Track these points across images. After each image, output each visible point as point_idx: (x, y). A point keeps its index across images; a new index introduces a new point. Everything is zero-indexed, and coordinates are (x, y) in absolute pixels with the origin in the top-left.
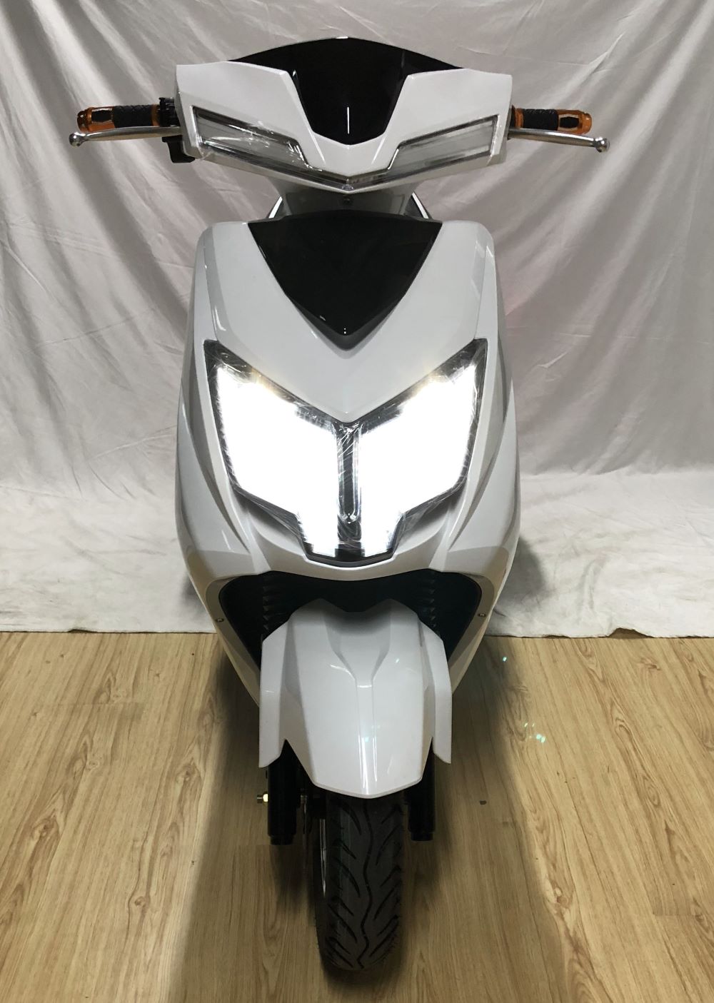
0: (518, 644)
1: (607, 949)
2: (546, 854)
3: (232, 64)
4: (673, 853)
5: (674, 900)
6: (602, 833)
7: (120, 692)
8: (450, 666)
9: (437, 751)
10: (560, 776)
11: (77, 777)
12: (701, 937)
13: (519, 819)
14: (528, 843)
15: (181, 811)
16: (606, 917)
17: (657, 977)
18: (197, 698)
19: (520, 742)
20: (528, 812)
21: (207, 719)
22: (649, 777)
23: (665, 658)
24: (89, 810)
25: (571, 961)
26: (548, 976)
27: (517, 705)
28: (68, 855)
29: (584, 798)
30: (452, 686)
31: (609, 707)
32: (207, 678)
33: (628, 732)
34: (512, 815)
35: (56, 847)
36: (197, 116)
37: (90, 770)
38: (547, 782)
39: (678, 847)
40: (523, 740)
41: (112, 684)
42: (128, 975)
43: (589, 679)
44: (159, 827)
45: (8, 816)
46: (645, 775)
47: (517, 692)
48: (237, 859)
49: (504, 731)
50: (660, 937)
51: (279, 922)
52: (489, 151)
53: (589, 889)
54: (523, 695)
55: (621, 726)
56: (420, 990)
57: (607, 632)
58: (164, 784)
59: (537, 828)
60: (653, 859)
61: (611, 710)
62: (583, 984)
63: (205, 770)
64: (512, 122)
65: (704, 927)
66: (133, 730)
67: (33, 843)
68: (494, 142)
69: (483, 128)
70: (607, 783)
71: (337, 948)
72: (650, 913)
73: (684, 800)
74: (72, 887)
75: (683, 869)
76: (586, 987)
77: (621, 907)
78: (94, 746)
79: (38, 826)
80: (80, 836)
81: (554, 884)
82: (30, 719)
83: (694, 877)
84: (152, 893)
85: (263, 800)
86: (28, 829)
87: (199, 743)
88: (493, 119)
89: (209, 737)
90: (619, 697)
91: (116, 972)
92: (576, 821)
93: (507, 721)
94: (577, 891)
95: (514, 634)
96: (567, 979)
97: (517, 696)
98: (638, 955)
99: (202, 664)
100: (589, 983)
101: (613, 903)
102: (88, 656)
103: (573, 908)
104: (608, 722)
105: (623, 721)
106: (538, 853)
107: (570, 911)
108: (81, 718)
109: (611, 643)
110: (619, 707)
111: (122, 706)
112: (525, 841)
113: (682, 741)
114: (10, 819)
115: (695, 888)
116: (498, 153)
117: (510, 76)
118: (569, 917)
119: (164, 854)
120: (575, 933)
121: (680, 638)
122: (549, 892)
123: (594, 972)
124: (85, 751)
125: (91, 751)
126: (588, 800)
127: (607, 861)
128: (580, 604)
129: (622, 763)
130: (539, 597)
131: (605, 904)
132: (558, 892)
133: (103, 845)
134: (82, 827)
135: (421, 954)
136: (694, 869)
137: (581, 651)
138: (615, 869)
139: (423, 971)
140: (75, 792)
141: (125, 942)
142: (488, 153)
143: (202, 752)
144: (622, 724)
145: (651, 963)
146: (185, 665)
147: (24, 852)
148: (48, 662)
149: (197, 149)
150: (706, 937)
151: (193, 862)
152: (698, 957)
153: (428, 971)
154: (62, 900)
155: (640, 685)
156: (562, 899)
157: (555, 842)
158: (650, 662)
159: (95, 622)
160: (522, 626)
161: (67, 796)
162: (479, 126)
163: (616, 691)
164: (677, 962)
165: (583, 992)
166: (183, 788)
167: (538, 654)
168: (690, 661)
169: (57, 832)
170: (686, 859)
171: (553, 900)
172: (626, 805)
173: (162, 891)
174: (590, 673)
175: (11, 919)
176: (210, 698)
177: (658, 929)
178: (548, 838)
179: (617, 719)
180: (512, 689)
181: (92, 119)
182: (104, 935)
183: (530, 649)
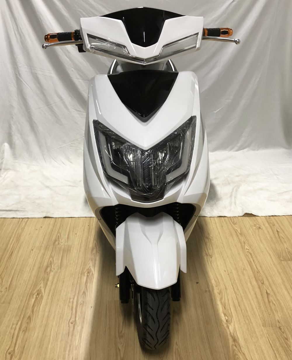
0: (208, 220)
1: (246, 341)
2: (221, 303)
3: (101, 18)
4: (269, 302)
5: (271, 321)
6: (242, 295)
7: (62, 241)
8: (184, 233)
9: (181, 269)
10: (226, 272)
11: (48, 274)
12: (281, 336)
13: (211, 289)
14: (215, 298)
15: (86, 287)
16: (245, 328)
17: (265, 352)
18: (91, 243)
19: (210, 259)
20: (214, 286)
21: (95, 251)
22: (259, 272)
23: (264, 225)
24: (53, 287)
25: (232, 345)
26: (224, 352)
27: (209, 244)
28: (46, 305)
29: (235, 281)
30: (185, 240)
31: (243, 244)
32: (94, 235)
33: (251, 254)
34: (208, 288)
35: (42, 301)
36: (88, 37)
37: (53, 271)
38: (221, 274)
39: (271, 300)
40: (211, 258)
41: (60, 238)
42: (69, 351)
43: (235, 233)
44: (78, 293)
45: (24, 290)
46: (258, 271)
47: (208, 238)
48: (108, 306)
49: (204, 254)
50: (266, 335)
51: (123, 330)
52: (196, 46)
53: (238, 316)
54: (211, 240)
55: (248, 252)
56: (177, 357)
57: (241, 214)
58: (80, 277)
59: (218, 292)
60: (262, 304)
61: (244, 245)
62: (237, 355)
63: (94, 271)
64: (204, 34)
65: (282, 332)
66: (68, 256)
67: (33, 300)
68: (198, 43)
69: (194, 37)
70: (244, 274)
71: (147, 342)
72: (262, 326)
73: (273, 281)
74: (48, 317)
75: (273, 308)
76: (238, 355)
77: (250, 324)
78: (54, 262)
79: (35, 293)
80: (50, 297)
81: (225, 315)
82: (30, 252)
83: (278, 312)
84: (77, 319)
85: (117, 286)
86: (32, 294)
87: (92, 261)
88: (197, 34)
89: (95, 258)
90: (247, 240)
91: (65, 350)
92: (232, 290)
93: (205, 250)
94: (234, 318)
95: (206, 216)
96: (231, 353)
97: (209, 241)
98: (258, 343)
99: (92, 229)
100: (239, 354)
101: (247, 322)
102: (51, 227)
103: (232, 324)
104: (243, 250)
105: (249, 250)
106: (219, 303)
107: (231, 325)
108: (49, 251)
109: (243, 219)
110: (247, 244)
111: (63, 246)
112: (213, 298)
113: (271, 258)
114: (25, 291)
115: (278, 316)
116: (199, 47)
117: (202, 17)
118: (231, 328)
119: (81, 304)
120: (233, 334)
121: (269, 216)
122: (223, 318)
123: (241, 350)
124: (51, 264)
125: (53, 264)
126: (236, 281)
127: (245, 306)
128: (231, 204)
129: (249, 267)
130: (215, 201)
131: (244, 322)
132: (227, 318)
133: (59, 301)
134: (51, 294)
135: (176, 342)
136: (277, 308)
137: (232, 222)
138: (248, 309)
139: (177, 349)
140: (48, 280)
141: (68, 339)
142: (195, 47)
143: (93, 264)
144: (248, 251)
145: (262, 346)
146: (86, 230)
147: (30, 304)
148: (37, 230)
149: (89, 49)
150: (283, 336)
151: (91, 307)
152: (280, 344)
153: (179, 349)
154: (44, 322)
155: (255, 235)
156: (228, 321)
157: (225, 298)
158: (258, 226)
159: (53, 214)
160: (210, 213)
161: (45, 282)
162: (192, 37)
163: (246, 238)
164: (272, 345)
165: (238, 358)
166: (87, 278)
167: (216, 224)
168: (273, 225)
169: (42, 295)
170: (274, 305)
171: (225, 321)
172: (251, 283)
173: (81, 318)
174: (236, 231)
175: (26, 329)
176: (95, 243)
177: (264, 332)
178: (222, 297)
179: (247, 249)
180: (207, 238)
181: (50, 38)
182: (60, 335)
183: (213, 222)
